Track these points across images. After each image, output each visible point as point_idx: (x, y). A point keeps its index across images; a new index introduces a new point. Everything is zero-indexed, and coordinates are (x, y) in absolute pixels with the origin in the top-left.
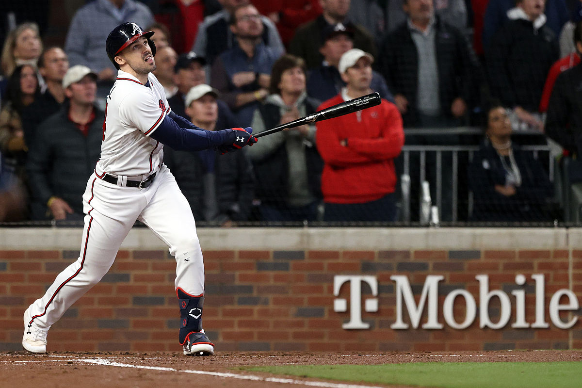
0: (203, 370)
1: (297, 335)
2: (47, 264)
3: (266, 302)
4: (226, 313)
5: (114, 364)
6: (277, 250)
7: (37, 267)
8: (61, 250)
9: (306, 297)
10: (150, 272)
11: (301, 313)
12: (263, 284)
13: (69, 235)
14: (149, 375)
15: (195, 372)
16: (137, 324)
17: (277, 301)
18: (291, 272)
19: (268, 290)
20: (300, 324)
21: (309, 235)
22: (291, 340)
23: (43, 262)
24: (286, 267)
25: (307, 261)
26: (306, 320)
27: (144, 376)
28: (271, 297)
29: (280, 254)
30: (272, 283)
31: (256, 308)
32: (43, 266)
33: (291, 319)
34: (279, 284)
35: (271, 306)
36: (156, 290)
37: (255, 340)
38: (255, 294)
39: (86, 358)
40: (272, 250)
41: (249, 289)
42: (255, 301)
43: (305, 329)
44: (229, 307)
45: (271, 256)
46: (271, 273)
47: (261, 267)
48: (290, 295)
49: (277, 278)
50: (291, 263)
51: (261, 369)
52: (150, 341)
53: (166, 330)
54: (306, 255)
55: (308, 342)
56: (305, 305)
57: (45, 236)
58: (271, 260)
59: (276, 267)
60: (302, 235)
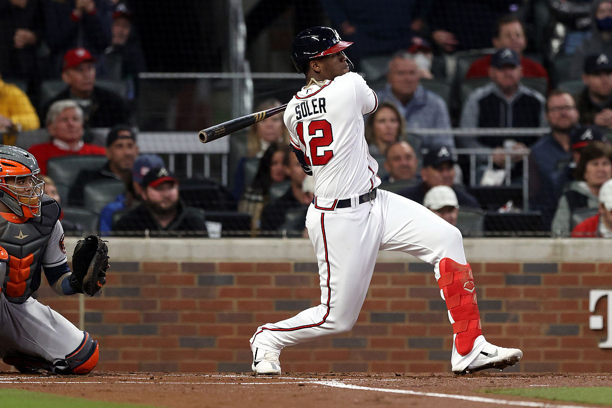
0: (446, 393)
1: (549, 355)
2: (277, 277)
3: (516, 319)
5: (349, 386)
6: (527, 262)
7: (266, 280)
8: (292, 262)
9: (559, 313)
10: (389, 286)
11: (554, 331)
12: (512, 299)
13: (300, 246)
14: (387, 399)
15: (437, 395)
16: (374, 343)
17: (527, 318)
18: (543, 287)
19: (519, 305)
20: (552, 343)
21: (562, 246)
22: (542, 360)
23: (273, 275)
24: (537, 281)
25: (560, 274)
26: (559, 339)
27: (381, 399)
28: (520, 313)
29: (531, 267)
30: (522, 298)
31: (505, 325)
32: (273, 280)
33: (543, 337)
34: (530, 299)
35: (522, 324)
36: (395, 305)
38: (504, 310)
39: (319, 380)
40: (522, 262)
41: (498, 305)
42: (504, 318)
43: (558, 349)
45: (521, 268)
46: (521, 288)
47: (510, 280)
48: (542, 311)
49: (527, 293)
50: (543, 276)
51: (508, 392)
52: (389, 361)
53: (407, 349)
54: (560, 267)
55: (561, 362)
56: (559, 322)
57: (276, 247)
58: (521, 273)
59: (525, 280)
60: (555, 246)
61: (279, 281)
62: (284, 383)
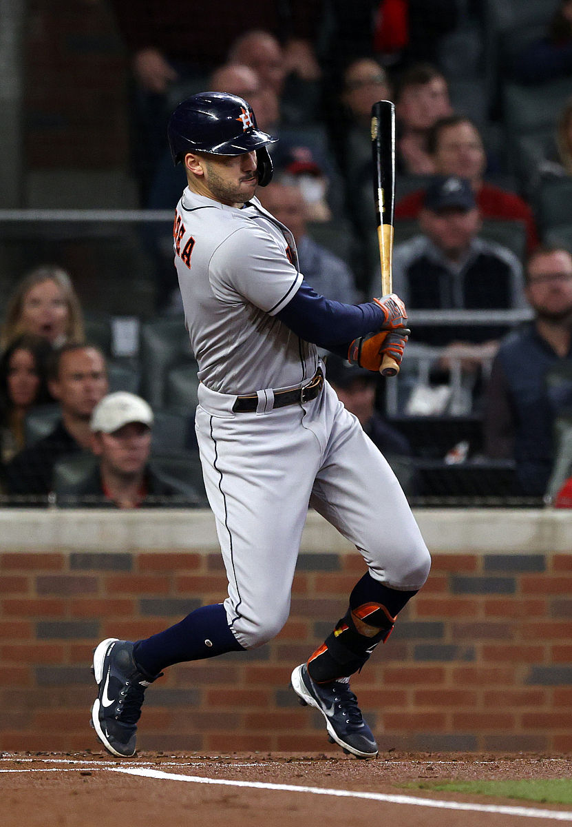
1: (528, 721)
2: (40, 580)
3: (470, 656)
4: (390, 678)
5: (173, 776)
6: (490, 553)
7: (20, 585)
8: (67, 553)
9: (548, 645)
11: (537, 677)
12: (463, 620)
13: (81, 523)
15: (331, 792)
16: (214, 699)
17: (490, 654)
18: (519, 597)
19: (475, 631)
20: (535, 699)
21: (554, 524)
22: (518, 730)
23: (31, 576)
24: (508, 587)
25: (550, 573)
26: (549, 691)
27: (232, 800)
28: (479, 644)
29: (496, 561)
30: (481, 617)
31: (450, 667)
32: (32, 585)
33: (519, 688)
34: (495, 620)
35: (480, 664)
37: (449, 729)
38: (448, 639)
39: (118, 765)
40: (480, 554)
41: (437, 630)
42: (448, 653)
43: (547, 709)
44: (396, 665)
45: (480, 564)
46: (481, 599)
47: (461, 586)
48: (518, 641)
49: (491, 609)
50: (519, 578)
51: (461, 787)
53: (273, 709)
54: (549, 563)
55: (551, 733)
56: (547, 662)
57: (36, 525)
58: (480, 572)
59: (488, 586)
60: (541, 524)
61: (44, 586)
62: (54, 770)
